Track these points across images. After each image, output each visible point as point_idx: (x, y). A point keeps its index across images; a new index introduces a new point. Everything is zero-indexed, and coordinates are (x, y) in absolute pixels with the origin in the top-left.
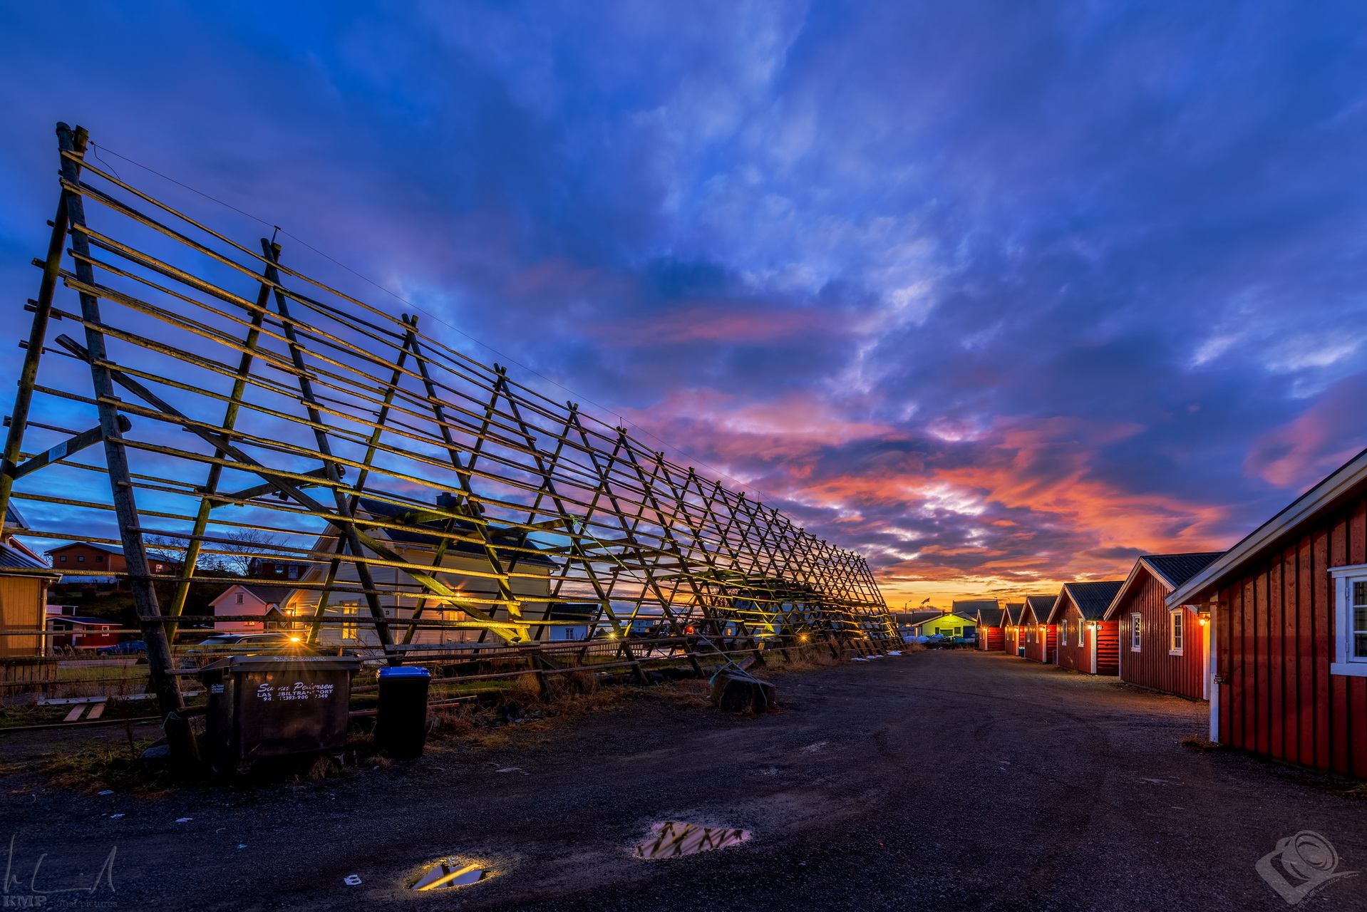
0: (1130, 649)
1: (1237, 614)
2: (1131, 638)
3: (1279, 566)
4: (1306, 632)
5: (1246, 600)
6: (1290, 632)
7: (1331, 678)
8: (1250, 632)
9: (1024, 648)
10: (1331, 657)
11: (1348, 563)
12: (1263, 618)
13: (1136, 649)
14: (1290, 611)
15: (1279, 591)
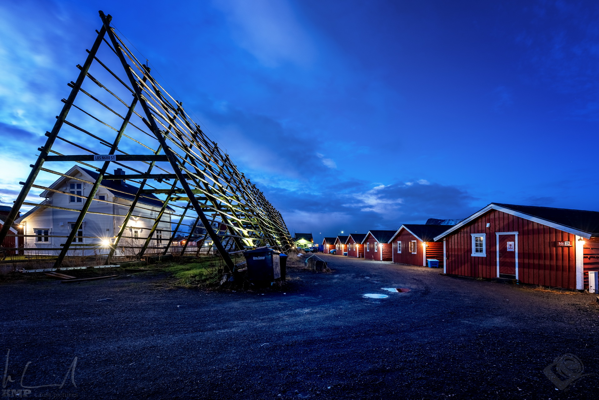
0: (397, 252)
1: (450, 243)
2: (397, 249)
3: (460, 232)
4: (466, 247)
5: (452, 240)
6: (463, 247)
7: (471, 257)
8: (453, 247)
9: (347, 253)
10: (471, 253)
11: (474, 233)
12: (456, 244)
13: (399, 252)
14: (462, 242)
15: (460, 238)
